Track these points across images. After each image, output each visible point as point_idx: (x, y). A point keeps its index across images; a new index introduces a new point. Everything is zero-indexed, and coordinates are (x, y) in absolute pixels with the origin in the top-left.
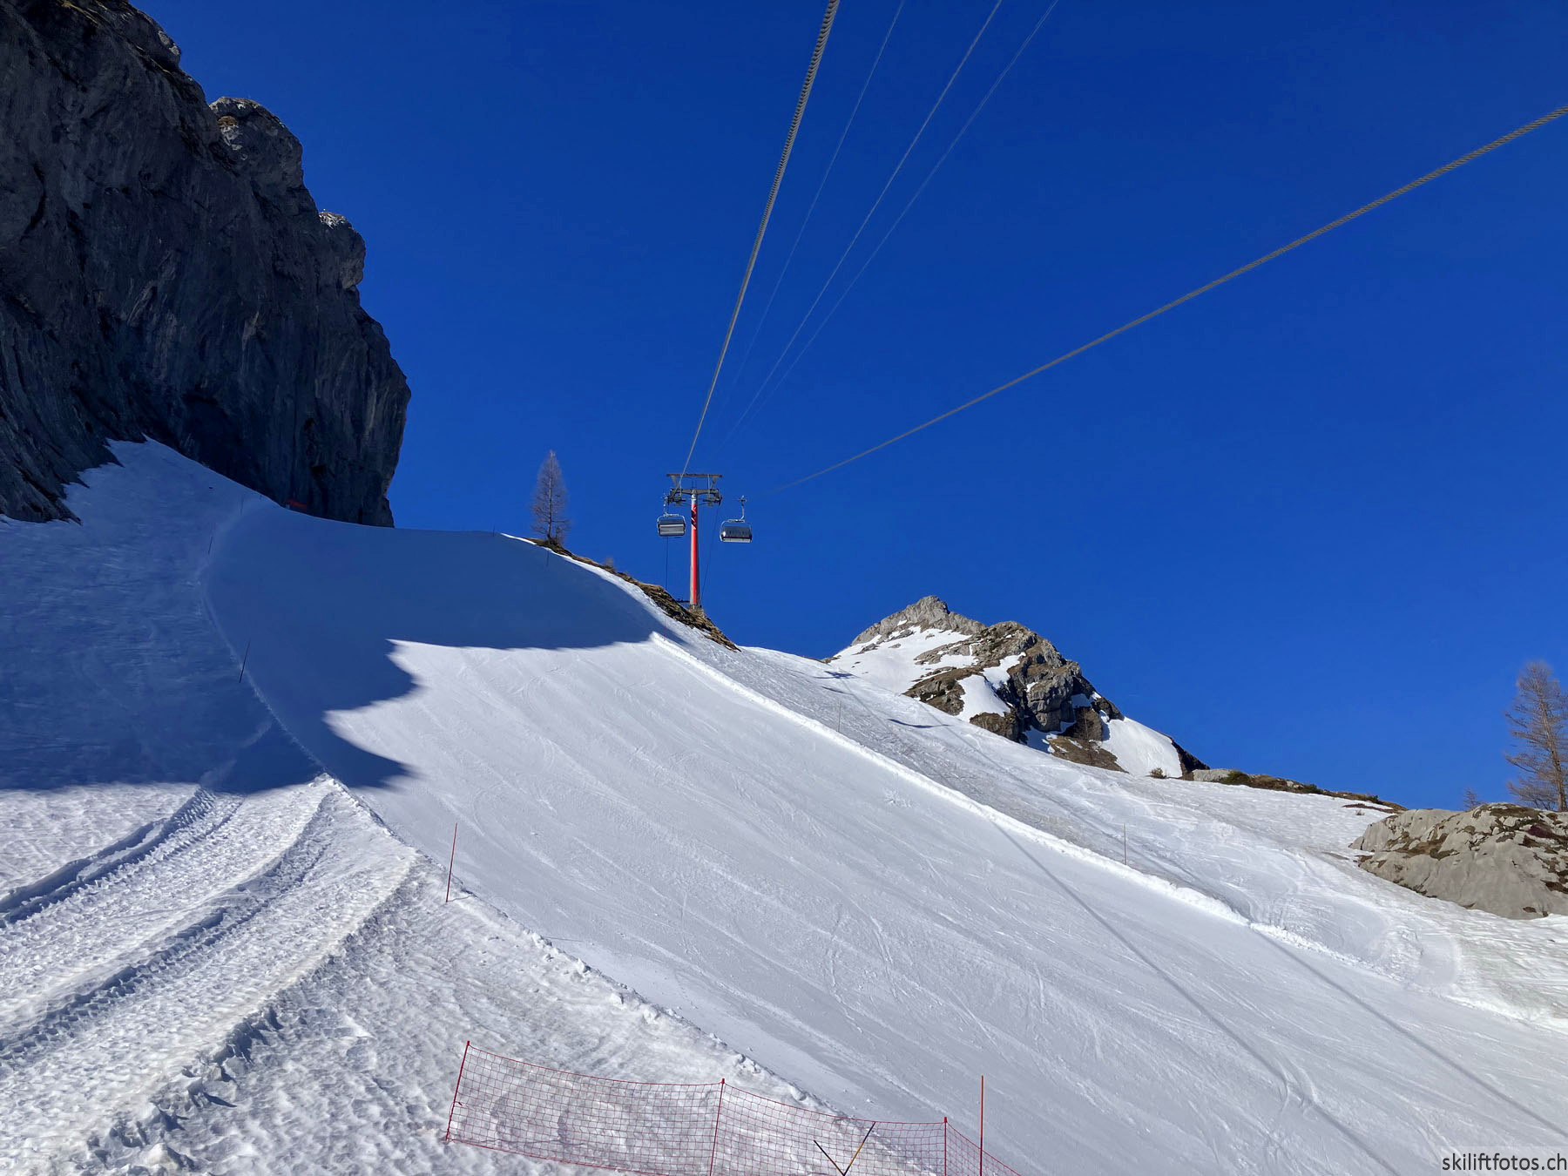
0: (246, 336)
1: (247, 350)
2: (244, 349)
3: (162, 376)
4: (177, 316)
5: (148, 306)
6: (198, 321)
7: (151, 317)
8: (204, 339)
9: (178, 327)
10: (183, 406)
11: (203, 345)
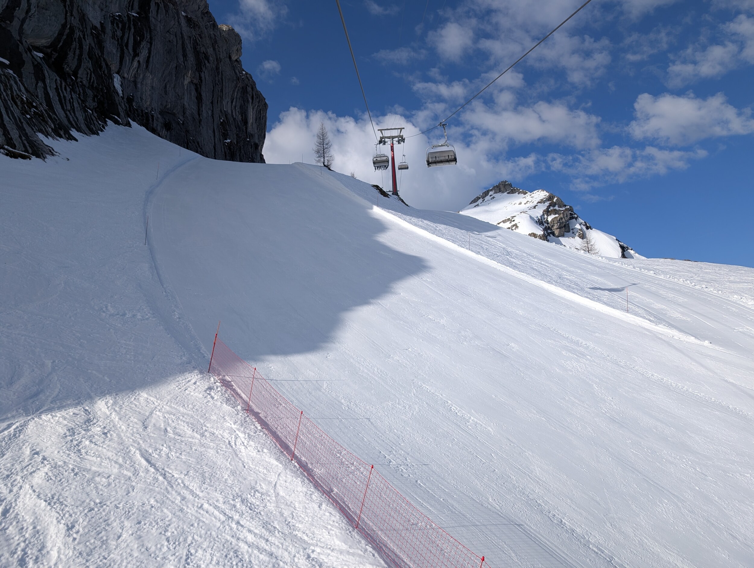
0: (186, 82)
1: (187, 89)
2: (186, 88)
3: (148, 103)
4: (151, 74)
5: (137, 71)
6: (162, 76)
7: (140, 76)
8: (166, 84)
9: (152, 79)
10: (159, 116)
11: (166, 87)
